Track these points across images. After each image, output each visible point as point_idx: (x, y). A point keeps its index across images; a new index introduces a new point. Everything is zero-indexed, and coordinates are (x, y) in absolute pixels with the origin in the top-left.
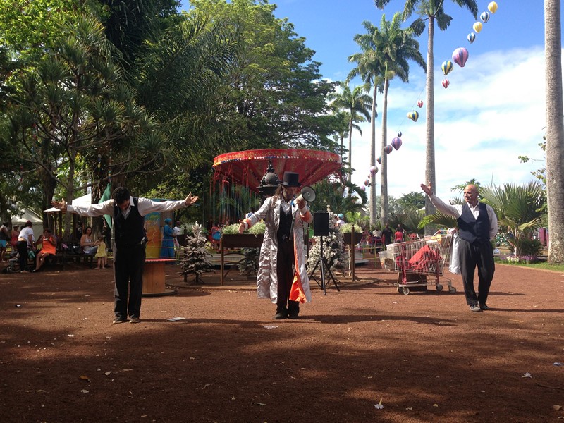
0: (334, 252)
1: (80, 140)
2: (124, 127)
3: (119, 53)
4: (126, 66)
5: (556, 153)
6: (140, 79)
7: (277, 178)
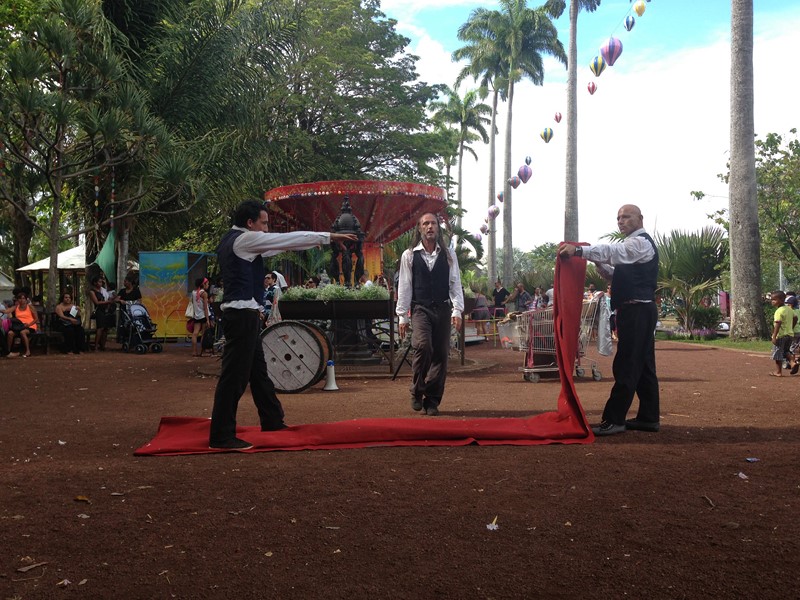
1: (68, 166)
2: (132, 146)
3: (124, 37)
4: (133, 57)
5: (744, 187)
6: (154, 77)
7: (356, 222)
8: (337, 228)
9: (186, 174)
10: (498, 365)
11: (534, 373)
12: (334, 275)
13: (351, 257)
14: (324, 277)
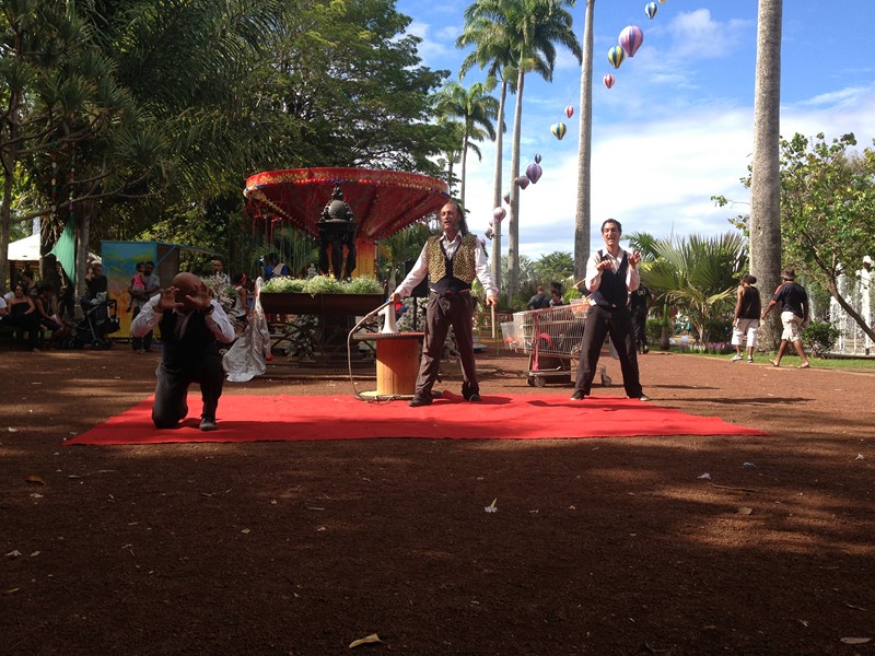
1: (24, 140)
2: (95, 121)
4: (99, 22)
5: (767, 190)
6: (122, 45)
7: (348, 210)
8: (327, 216)
9: (157, 153)
10: (500, 371)
11: (540, 377)
12: (323, 269)
13: (342, 248)
14: (311, 270)
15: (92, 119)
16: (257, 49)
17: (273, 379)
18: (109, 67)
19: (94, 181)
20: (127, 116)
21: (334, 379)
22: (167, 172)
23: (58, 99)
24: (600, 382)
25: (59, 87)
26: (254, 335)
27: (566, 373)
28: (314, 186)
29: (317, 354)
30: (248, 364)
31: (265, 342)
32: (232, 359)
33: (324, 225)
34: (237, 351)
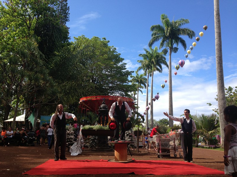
0: (130, 138)
3: (43, 55)
4: (46, 61)
7: (106, 107)
8: (101, 108)
9: (57, 93)
10: (149, 153)
11: (161, 155)
12: (99, 123)
13: (104, 117)
14: (96, 123)
15: (41, 84)
16: (85, 67)
17: (84, 155)
18: (47, 71)
19: (40, 100)
20: (51, 84)
21: (101, 155)
22: (60, 97)
23: (33, 79)
24: (179, 157)
25: (34, 76)
26: (79, 142)
27: (169, 154)
28: (97, 101)
29: (97, 147)
30: (77, 150)
31: (82, 144)
32: (72, 149)
33: (100, 111)
34: (74, 146)
